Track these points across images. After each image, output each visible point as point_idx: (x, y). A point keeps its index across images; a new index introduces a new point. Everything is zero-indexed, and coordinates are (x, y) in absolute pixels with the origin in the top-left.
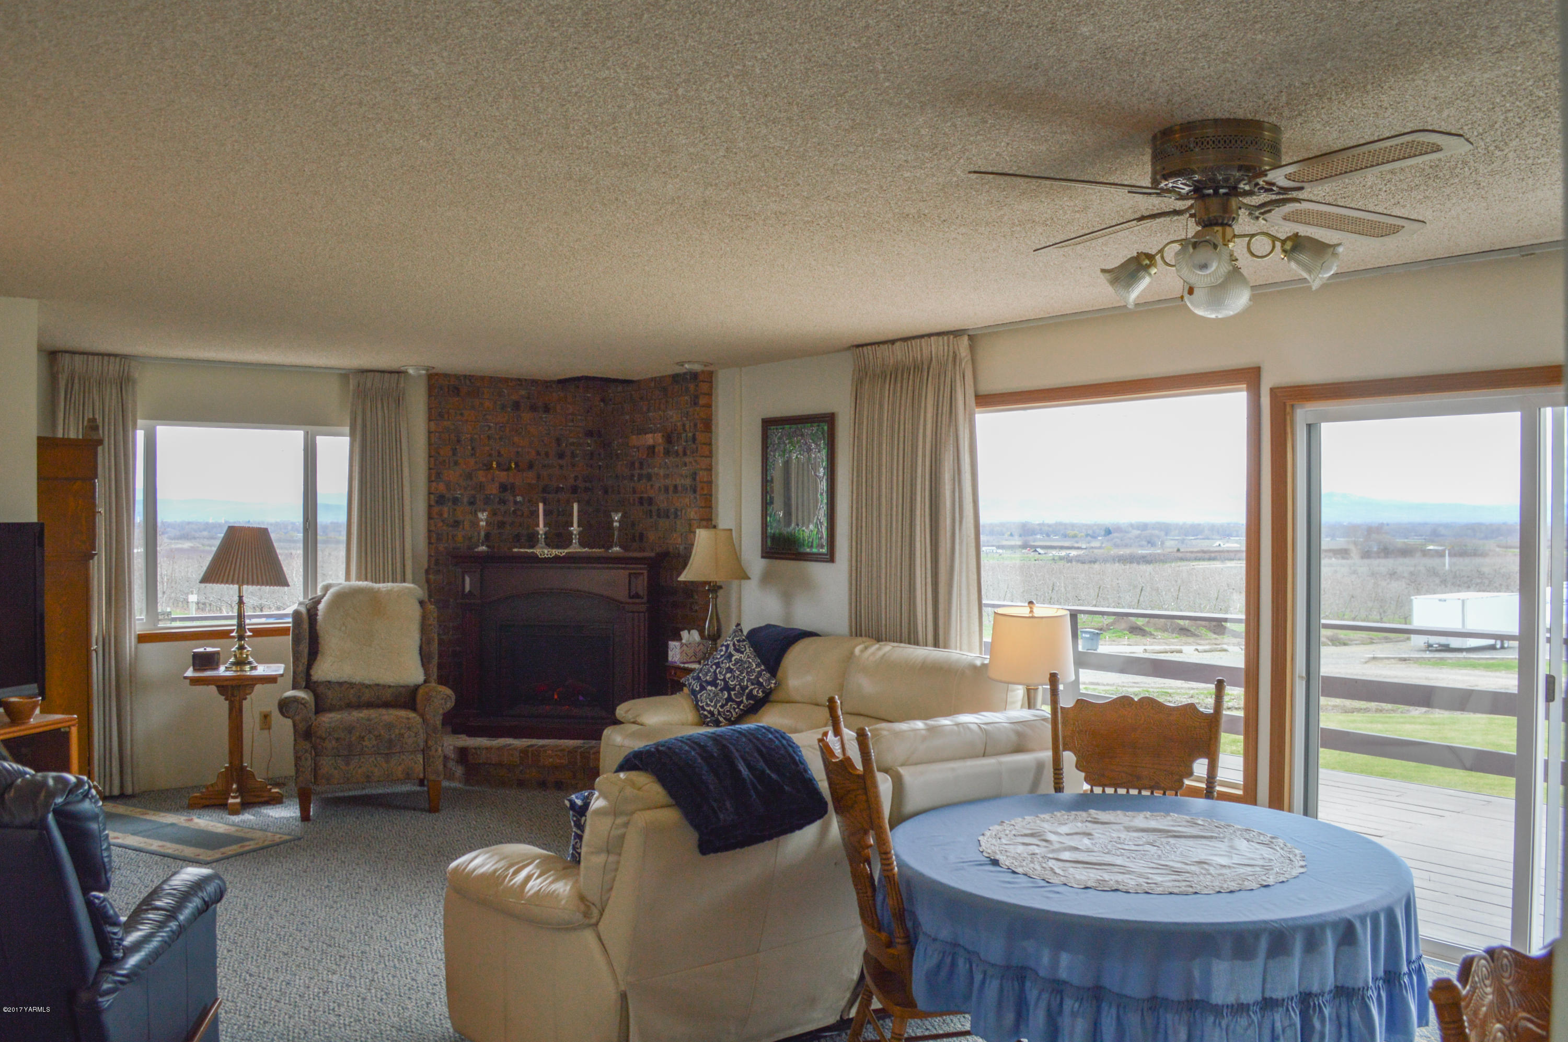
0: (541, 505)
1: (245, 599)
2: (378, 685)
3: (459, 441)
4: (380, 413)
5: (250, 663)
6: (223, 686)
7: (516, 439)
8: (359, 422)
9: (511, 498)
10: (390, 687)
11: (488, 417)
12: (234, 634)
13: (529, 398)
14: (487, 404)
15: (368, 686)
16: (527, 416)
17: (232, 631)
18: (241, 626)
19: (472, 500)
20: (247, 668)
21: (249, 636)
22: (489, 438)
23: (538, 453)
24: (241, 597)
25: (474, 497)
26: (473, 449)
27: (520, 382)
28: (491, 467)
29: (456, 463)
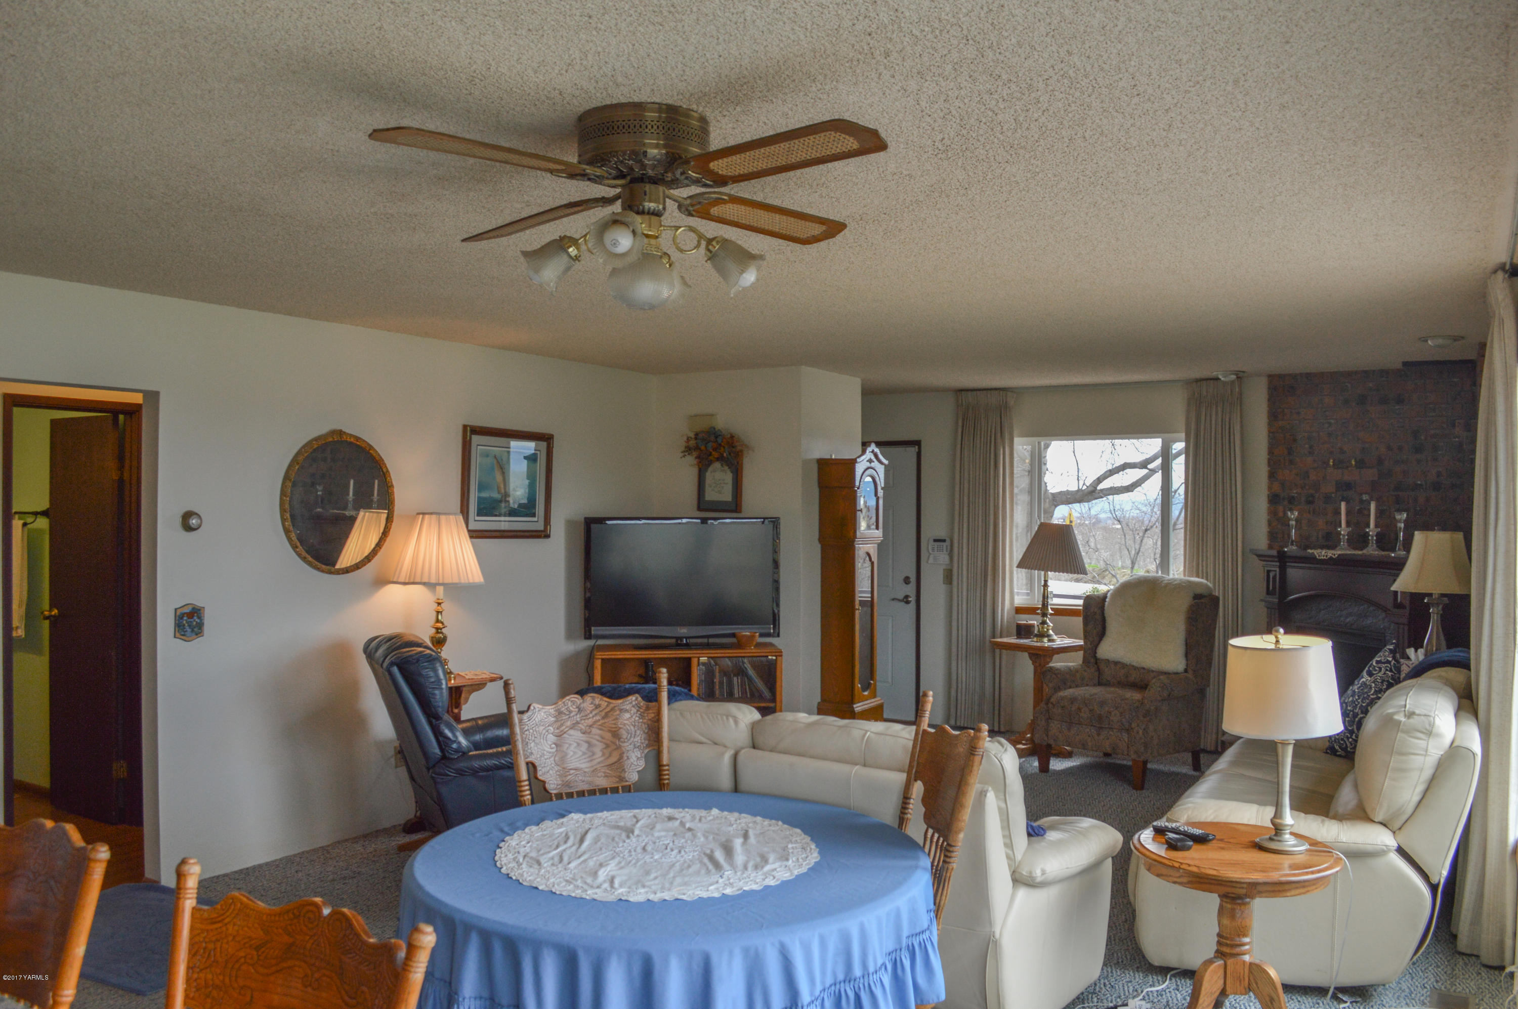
2: (1144, 668)
3: (1295, 440)
5: (1049, 636)
12: (1039, 611)
15: (1135, 668)
17: (1038, 609)
20: (1046, 640)
21: (1051, 614)
23: (1389, 448)
25: (1312, 496)
26: (1311, 447)
28: (1327, 463)
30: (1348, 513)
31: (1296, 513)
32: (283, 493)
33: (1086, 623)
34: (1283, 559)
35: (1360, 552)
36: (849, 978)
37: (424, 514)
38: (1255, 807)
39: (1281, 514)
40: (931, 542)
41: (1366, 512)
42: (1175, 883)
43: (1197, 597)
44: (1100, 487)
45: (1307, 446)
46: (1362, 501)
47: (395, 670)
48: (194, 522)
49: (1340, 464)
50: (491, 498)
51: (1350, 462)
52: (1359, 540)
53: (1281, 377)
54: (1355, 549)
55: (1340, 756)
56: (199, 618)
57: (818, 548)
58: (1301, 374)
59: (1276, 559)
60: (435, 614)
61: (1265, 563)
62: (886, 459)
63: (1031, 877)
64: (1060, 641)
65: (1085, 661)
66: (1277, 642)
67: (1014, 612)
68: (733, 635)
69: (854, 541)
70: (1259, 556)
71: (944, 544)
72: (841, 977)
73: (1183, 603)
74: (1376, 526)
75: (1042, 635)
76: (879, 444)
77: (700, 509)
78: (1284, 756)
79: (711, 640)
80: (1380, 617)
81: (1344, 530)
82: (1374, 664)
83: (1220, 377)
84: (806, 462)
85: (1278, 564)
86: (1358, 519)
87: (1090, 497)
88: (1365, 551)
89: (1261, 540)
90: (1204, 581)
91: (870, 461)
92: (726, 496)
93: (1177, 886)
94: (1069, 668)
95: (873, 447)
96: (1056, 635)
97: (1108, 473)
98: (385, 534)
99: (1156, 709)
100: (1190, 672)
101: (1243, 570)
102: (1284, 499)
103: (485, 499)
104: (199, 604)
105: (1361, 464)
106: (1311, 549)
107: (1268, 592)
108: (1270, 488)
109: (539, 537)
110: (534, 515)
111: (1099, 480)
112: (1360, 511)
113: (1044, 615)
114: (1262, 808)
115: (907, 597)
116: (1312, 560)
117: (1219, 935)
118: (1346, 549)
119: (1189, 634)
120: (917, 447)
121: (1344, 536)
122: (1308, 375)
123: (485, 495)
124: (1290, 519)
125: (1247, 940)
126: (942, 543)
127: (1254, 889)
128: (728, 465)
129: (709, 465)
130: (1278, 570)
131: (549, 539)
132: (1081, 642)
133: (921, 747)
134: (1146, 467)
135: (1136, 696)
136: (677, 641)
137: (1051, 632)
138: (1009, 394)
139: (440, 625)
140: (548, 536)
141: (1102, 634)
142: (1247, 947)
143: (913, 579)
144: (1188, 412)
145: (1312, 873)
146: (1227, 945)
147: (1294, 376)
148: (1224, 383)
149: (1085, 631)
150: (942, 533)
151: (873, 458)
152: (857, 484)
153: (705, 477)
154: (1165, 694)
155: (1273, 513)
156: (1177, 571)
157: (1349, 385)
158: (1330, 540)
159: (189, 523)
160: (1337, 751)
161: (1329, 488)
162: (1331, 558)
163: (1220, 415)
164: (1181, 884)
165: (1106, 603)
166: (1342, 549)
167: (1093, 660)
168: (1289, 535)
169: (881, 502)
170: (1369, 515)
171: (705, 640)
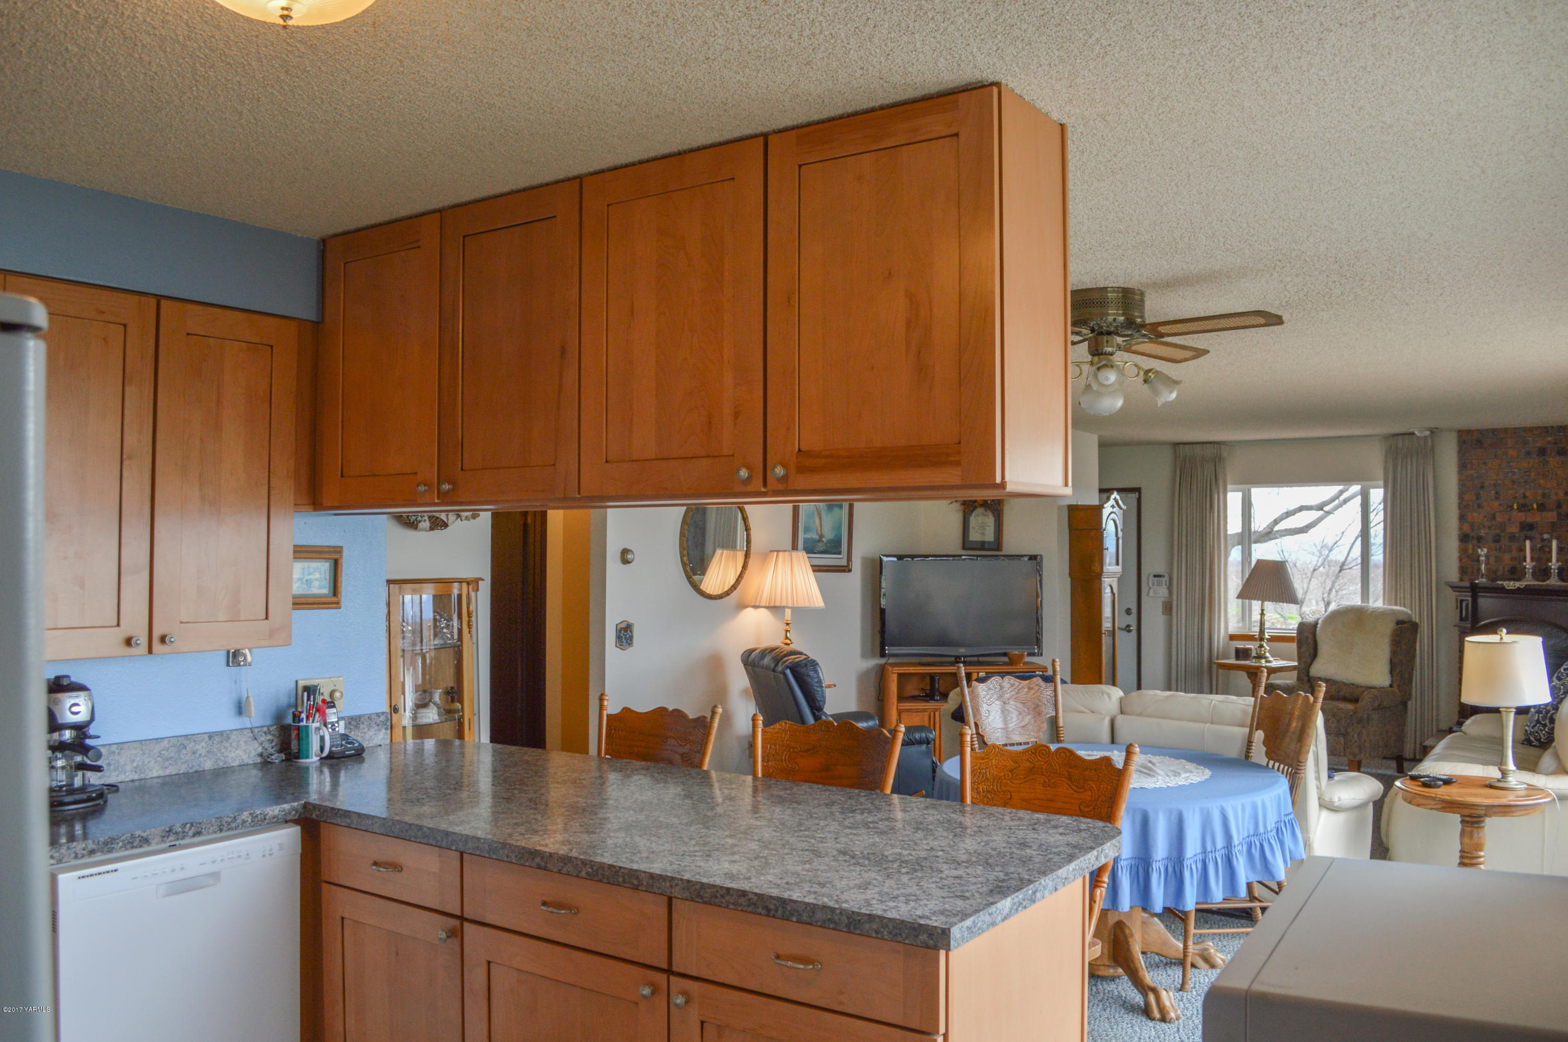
0: (1528, 543)
1: (1265, 612)
2: (1353, 684)
3: (1482, 487)
4: (1409, 467)
5: (1265, 658)
6: (1252, 673)
7: (1542, 482)
8: (1390, 477)
9: (1537, 536)
10: (1361, 687)
11: (1512, 464)
13: (1555, 443)
14: (1511, 452)
15: (1345, 684)
16: (1553, 461)
18: (1262, 631)
19: (1497, 538)
20: (1263, 661)
22: (1513, 482)
24: (1262, 610)
25: (1499, 535)
26: (1497, 493)
27: (1545, 430)
29: (1479, 506)
30: (1532, 550)
31: (1485, 550)
32: (682, 534)
33: (1299, 647)
34: (1475, 590)
35: (1544, 583)
36: (1256, 834)
37: (778, 551)
38: (1480, 767)
39: (1470, 551)
40: (1151, 578)
41: (1547, 549)
42: (1432, 809)
43: (1399, 622)
44: (1276, 528)
45: (1493, 492)
46: (1543, 540)
47: (788, 672)
48: (630, 556)
49: (1523, 507)
50: (812, 538)
51: (1532, 505)
52: (1543, 572)
53: (1469, 432)
54: (1538, 580)
55: (1535, 746)
56: (631, 632)
57: (1069, 580)
58: (1487, 430)
59: (1469, 590)
60: (784, 632)
61: (1457, 593)
62: (1124, 505)
63: (1332, 802)
64: (1276, 663)
65: (1299, 679)
66: (1501, 638)
67: (1228, 638)
68: (1005, 654)
69: (1101, 575)
70: (1452, 587)
71: (1164, 579)
72: (1252, 832)
73: (1388, 628)
74: (1558, 561)
75: (1260, 657)
76: (1120, 491)
77: (964, 548)
78: (1507, 721)
79: (981, 659)
80: (1563, 638)
81: (1529, 564)
82: (1562, 671)
83: (1416, 433)
84: (1060, 508)
85: (1470, 594)
86: (1542, 553)
87: (1266, 538)
88: (1548, 582)
89: (1453, 574)
90: (1402, 608)
91: (1113, 507)
92: (989, 536)
93: (1434, 811)
94: (1287, 684)
95: (1115, 495)
96: (1272, 657)
97: (1285, 515)
98: (745, 567)
99: (1368, 717)
100: (1395, 685)
101: (1437, 601)
102: (1473, 538)
103: (808, 539)
104: (631, 621)
105: (1542, 507)
106: (1500, 580)
107: (1461, 619)
108: (1460, 529)
109: (844, 571)
110: (840, 553)
111: (1276, 522)
112: (1541, 549)
113: (1262, 639)
114: (1486, 767)
115: (1128, 626)
116: (1502, 590)
117: (1461, 851)
118: (1530, 581)
119: (1394, 653)
120: (1137, 494)
121: (1529, 569)
122: (1493, 431)
123: (808, 536)
124: (1479, 556)
125: (1482, 854)
126: (1161, 579)
127: (1492, 810)
128: (992, 511)
129: (972, 511)
130: (1470, 599)
131: (851, 573)
132: (1296, 664)
133: (1260, 708)
134: (1322, 509)
135: (1350, 707)
136: (956, 659)
137: (1267, 654)
138: (1223, 447)
139: (788, 641)
140: (850, 571)
141: (1315, 655)
142: (1482, 859)
143: (1134, 611)
144: (1386, 462)
145: (1532, 800)
146: (1468, 857)
147: (1481, 432)
148: (1419, 438)
149: (1299, 653)
150: (1161, 569)
151: (1115, 504)
152: (1104, 526)
153: (969, 520)
154: (1376, 704)
155: (1463, 551)
156: (1377, 602)
157: (1530, 439)
158: (1516, 573)
159: (625, 557)
160: (1532, 742)
161: (1514, 529)
162: (1519, 588)
163: (1414, 466)
164: (1436, 809)
165: (1318, 629)
166: (1527, 581)
167: (1306, 678)
168: (1479, 569)
169: (1120, 542)
170: (1550, 552)
171: (975, 659)
